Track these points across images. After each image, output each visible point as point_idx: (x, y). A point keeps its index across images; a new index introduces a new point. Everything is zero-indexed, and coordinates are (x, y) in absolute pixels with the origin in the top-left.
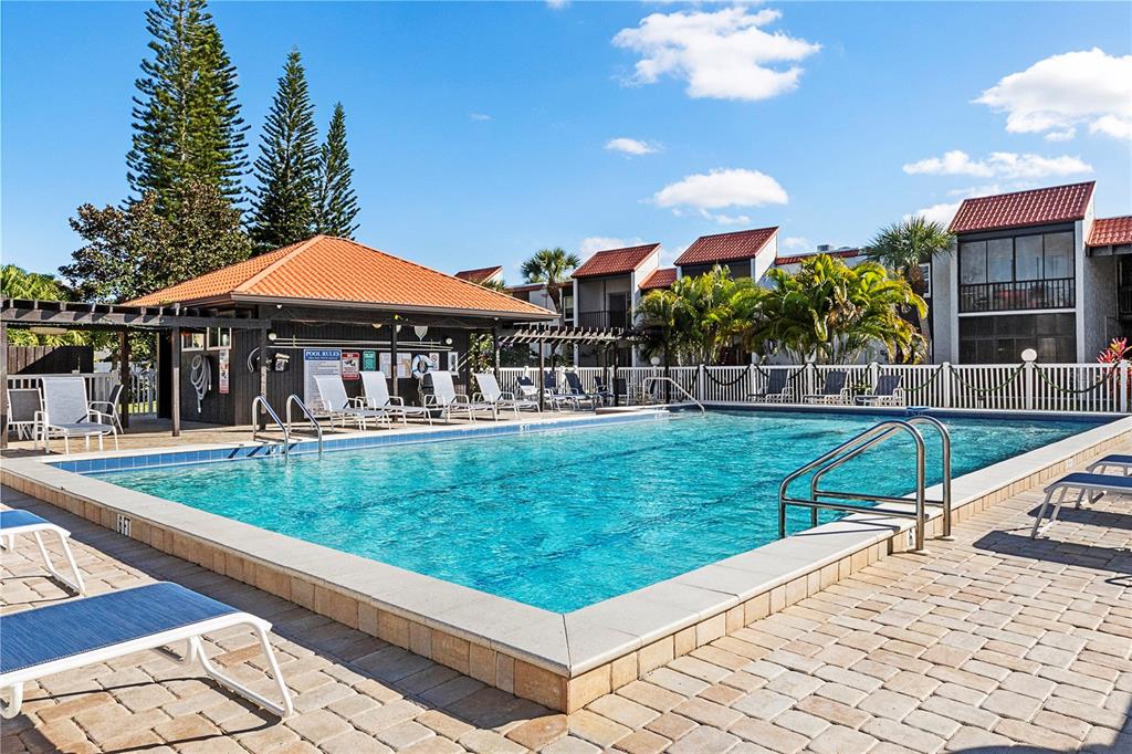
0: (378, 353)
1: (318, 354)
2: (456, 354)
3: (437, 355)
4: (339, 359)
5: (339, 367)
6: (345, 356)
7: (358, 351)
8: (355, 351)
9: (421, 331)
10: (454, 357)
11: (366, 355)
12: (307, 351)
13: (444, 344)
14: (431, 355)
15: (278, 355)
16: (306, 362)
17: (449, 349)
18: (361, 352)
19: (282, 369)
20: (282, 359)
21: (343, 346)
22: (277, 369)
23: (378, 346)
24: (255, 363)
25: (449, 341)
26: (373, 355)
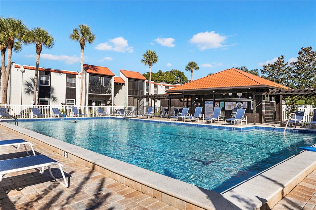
0: (225, 102)
1: (208, 103)
3: (247, 102)
7: (219, 102)
9: (240, 94)
11: (221, 103)
13: (248, 98)
14: (244, 102)
15: (198, 103)
16: (205, 105)
17: (251, 100)
19: (199, 106)
23: (225, 100)
25: (250, 97)
26: (223, 103)
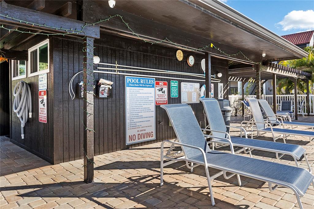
0: (180, 82)
1: (137, 81)
2: (222, 84)
3: (213, 85)
4: (153, 87)
5: (153, 95)
6: (157, 84)
7: (167, 80)
8: (164, 80)
10: (221, 86)
12: (128, 80)
13: (217, 77)
15: (102, 81)
16: (128, 89)
17: (219, 81)
18: (169, 81)
19: (106, 95)
20: (106, 84)
21: (156, 74)
22: (101, 96)
24: (77, 89)
25: (220, 75)
